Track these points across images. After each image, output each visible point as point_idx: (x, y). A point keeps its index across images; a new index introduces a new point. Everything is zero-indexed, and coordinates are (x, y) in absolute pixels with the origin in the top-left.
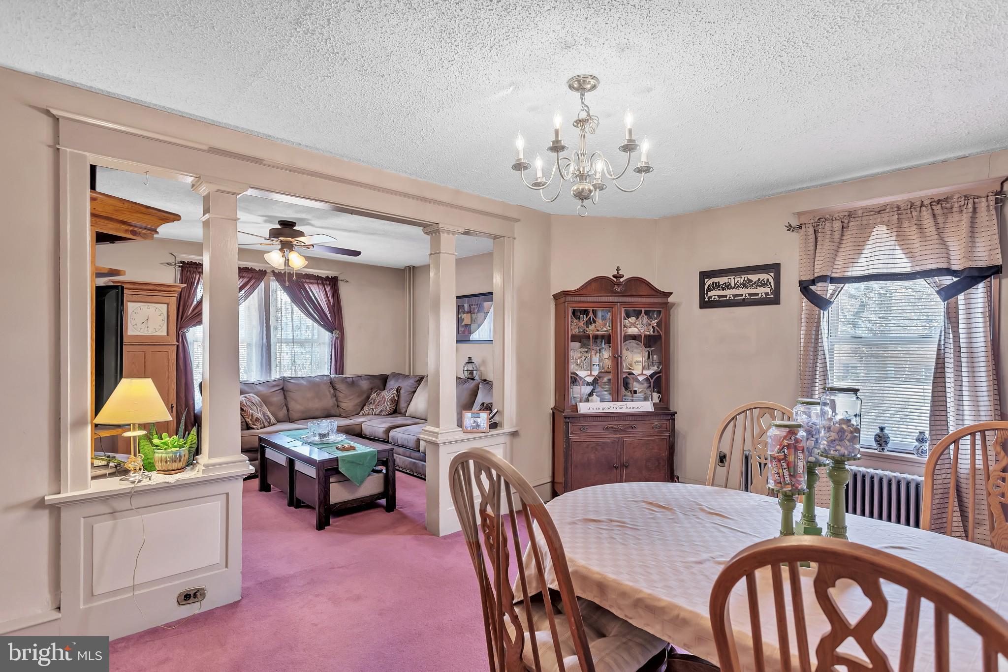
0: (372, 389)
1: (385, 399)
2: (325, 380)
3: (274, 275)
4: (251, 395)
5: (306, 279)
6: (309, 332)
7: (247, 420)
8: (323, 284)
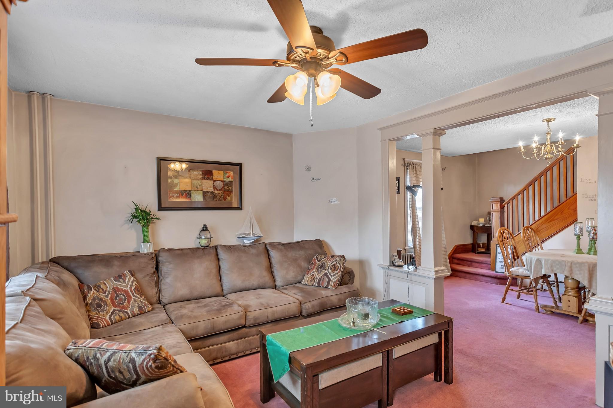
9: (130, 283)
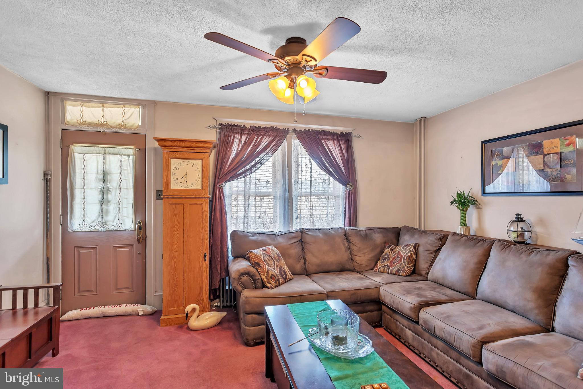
0: (385, 243)
1: (402, 256)
2: (340, 233)
3: (295, 133)
4: (270, 247)
5: (323, 135)
6: (326, 186)
7: (262, 276)
8: (338, 140)
9: (408, 251)
